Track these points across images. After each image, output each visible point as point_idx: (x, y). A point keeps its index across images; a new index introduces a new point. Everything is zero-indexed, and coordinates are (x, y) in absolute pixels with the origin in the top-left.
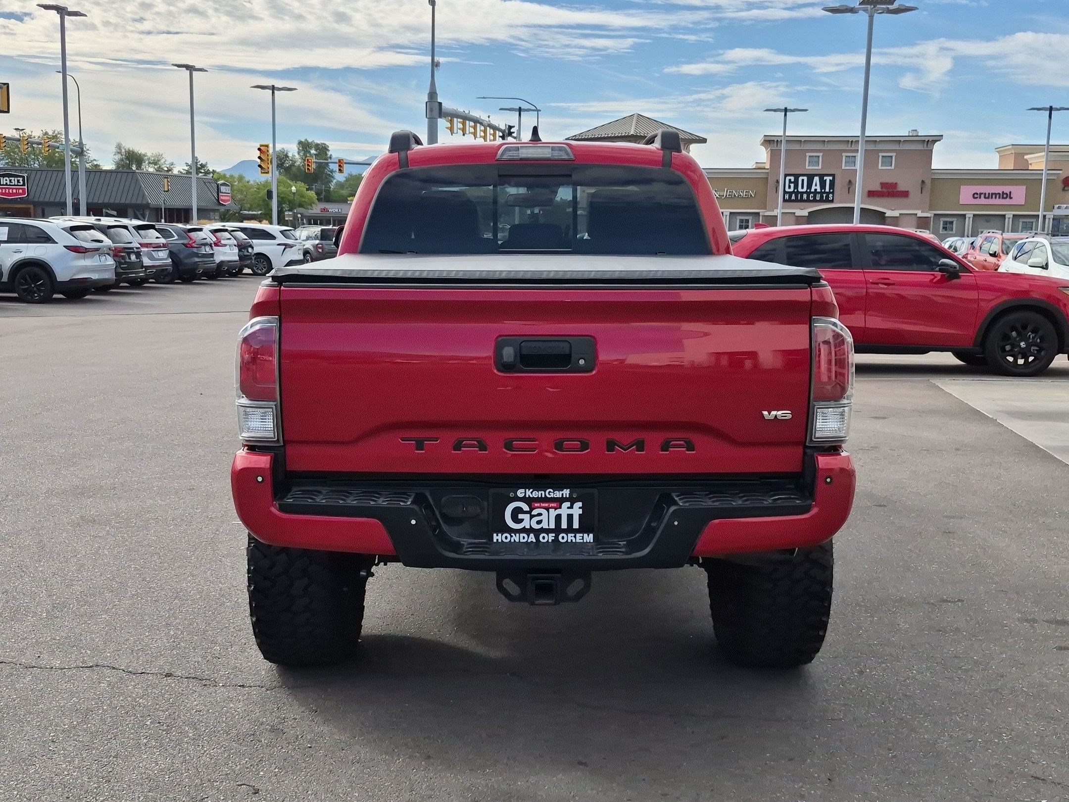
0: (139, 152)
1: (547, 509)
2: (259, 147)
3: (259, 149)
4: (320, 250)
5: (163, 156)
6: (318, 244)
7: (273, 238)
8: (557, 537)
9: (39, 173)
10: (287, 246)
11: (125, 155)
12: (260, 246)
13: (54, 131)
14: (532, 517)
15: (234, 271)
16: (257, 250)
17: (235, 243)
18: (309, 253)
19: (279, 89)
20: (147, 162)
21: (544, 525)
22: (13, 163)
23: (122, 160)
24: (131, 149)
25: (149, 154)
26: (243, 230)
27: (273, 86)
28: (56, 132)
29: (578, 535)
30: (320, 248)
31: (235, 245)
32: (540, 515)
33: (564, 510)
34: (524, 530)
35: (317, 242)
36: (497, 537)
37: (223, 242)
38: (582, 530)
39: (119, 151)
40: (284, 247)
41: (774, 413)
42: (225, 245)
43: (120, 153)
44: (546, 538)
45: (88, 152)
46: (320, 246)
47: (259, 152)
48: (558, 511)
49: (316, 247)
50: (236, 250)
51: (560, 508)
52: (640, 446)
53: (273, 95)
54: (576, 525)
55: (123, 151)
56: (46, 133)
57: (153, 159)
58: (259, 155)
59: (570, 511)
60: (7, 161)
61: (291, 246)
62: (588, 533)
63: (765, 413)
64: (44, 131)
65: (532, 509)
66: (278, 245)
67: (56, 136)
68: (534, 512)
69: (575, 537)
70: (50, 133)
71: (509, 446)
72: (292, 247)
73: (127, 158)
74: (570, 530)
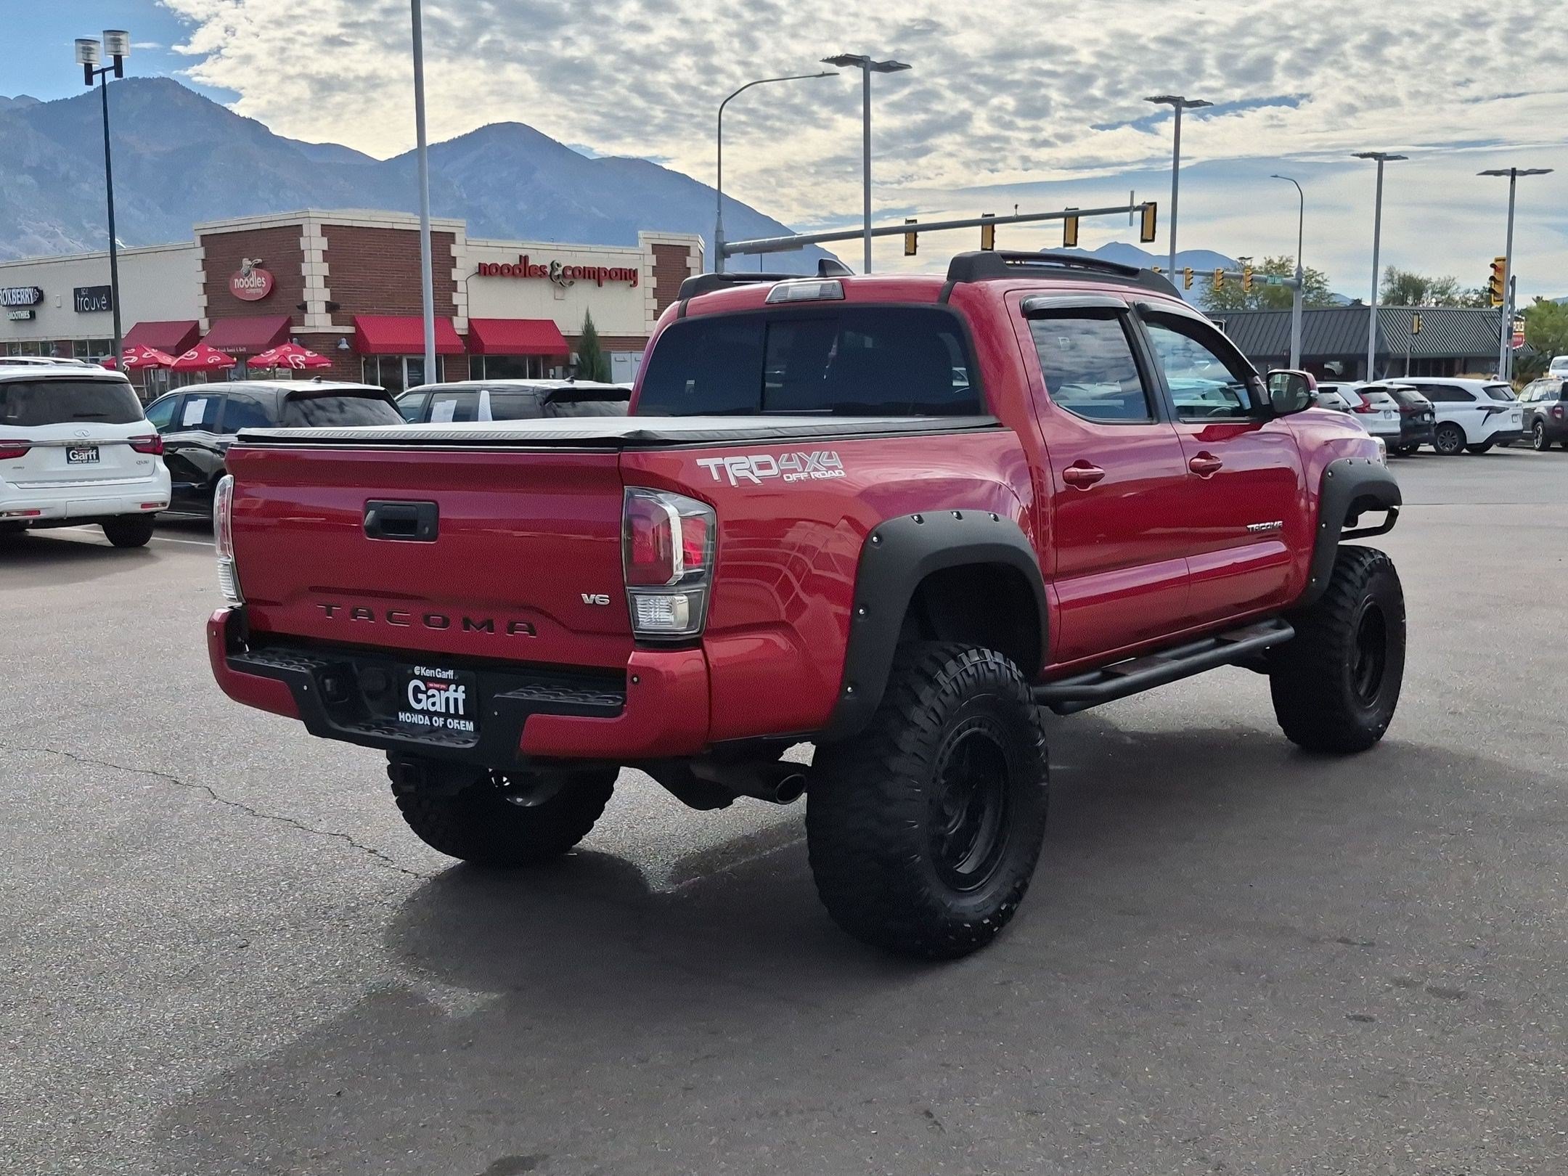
0: (1420, 278)
1: (439, 690)
2: (1493, 262)
3: (1493, 266)
4: (1559, 416)
5: (1456, 280)
6: (1555, 407)
7: (1472, 398)
8: (445, 721)
9: (1257, 316)
10: (1492, 410)
11: (1399, 284)
12: (1446, 411)
13: (1282, 258)
14: (428, 697)
15: (1404, 449)
16: (1440, 418)
17: (1397, 406)
18: (1542, 421)
19: (1524, 173)
20: (1430, 291)
21: (437, 708)
22: (1224, 306)
23: (1393, 291)
24: (1408, 274)
25: (1434, 280)
26: (1420, 388)
27: (1514, 170)
28: (1284, 259)
29: (462, 722)
30: (1558, 412)
31: (1395, 411)
32: (433, 696)
33: (451, 694)
34: (423, 712)
35: (1556, 402)
36: (402, 716)
37: (1373, 406)
38: (464, 717)
39: (1389, 278)
40: (1486, 412)
41: (592, 596)
42: (1377, 411)
43: (1391, 281)
44: (439, 722)
45: (1326, 283)
46: (1560, 409)
47: (1493, 270)
48: (447, 694)
49: (1552, 410)
50: (1397, 418)
51: (448, 690)
52: (489, 625)
53: (1512, 182)
54: (461, 712)
55: (1396, 277)
56: (1270, 262)
57: (1439, 286)
58: (1492, 274)
59: (456, 695)
60: (1215, 303)
61: (1499, 410)
62: (470, 720)
63: (585, 596)
64: (1268, 259)
65: (428, 689)
66: (1480, 408)
67: (1283, 264)
68: (430, 693)
69: (459, 723)
70: (1276, 261)
71: (390, 617)
72: (1501, 412)
73: (1401, 288)
74: (456, 716)
